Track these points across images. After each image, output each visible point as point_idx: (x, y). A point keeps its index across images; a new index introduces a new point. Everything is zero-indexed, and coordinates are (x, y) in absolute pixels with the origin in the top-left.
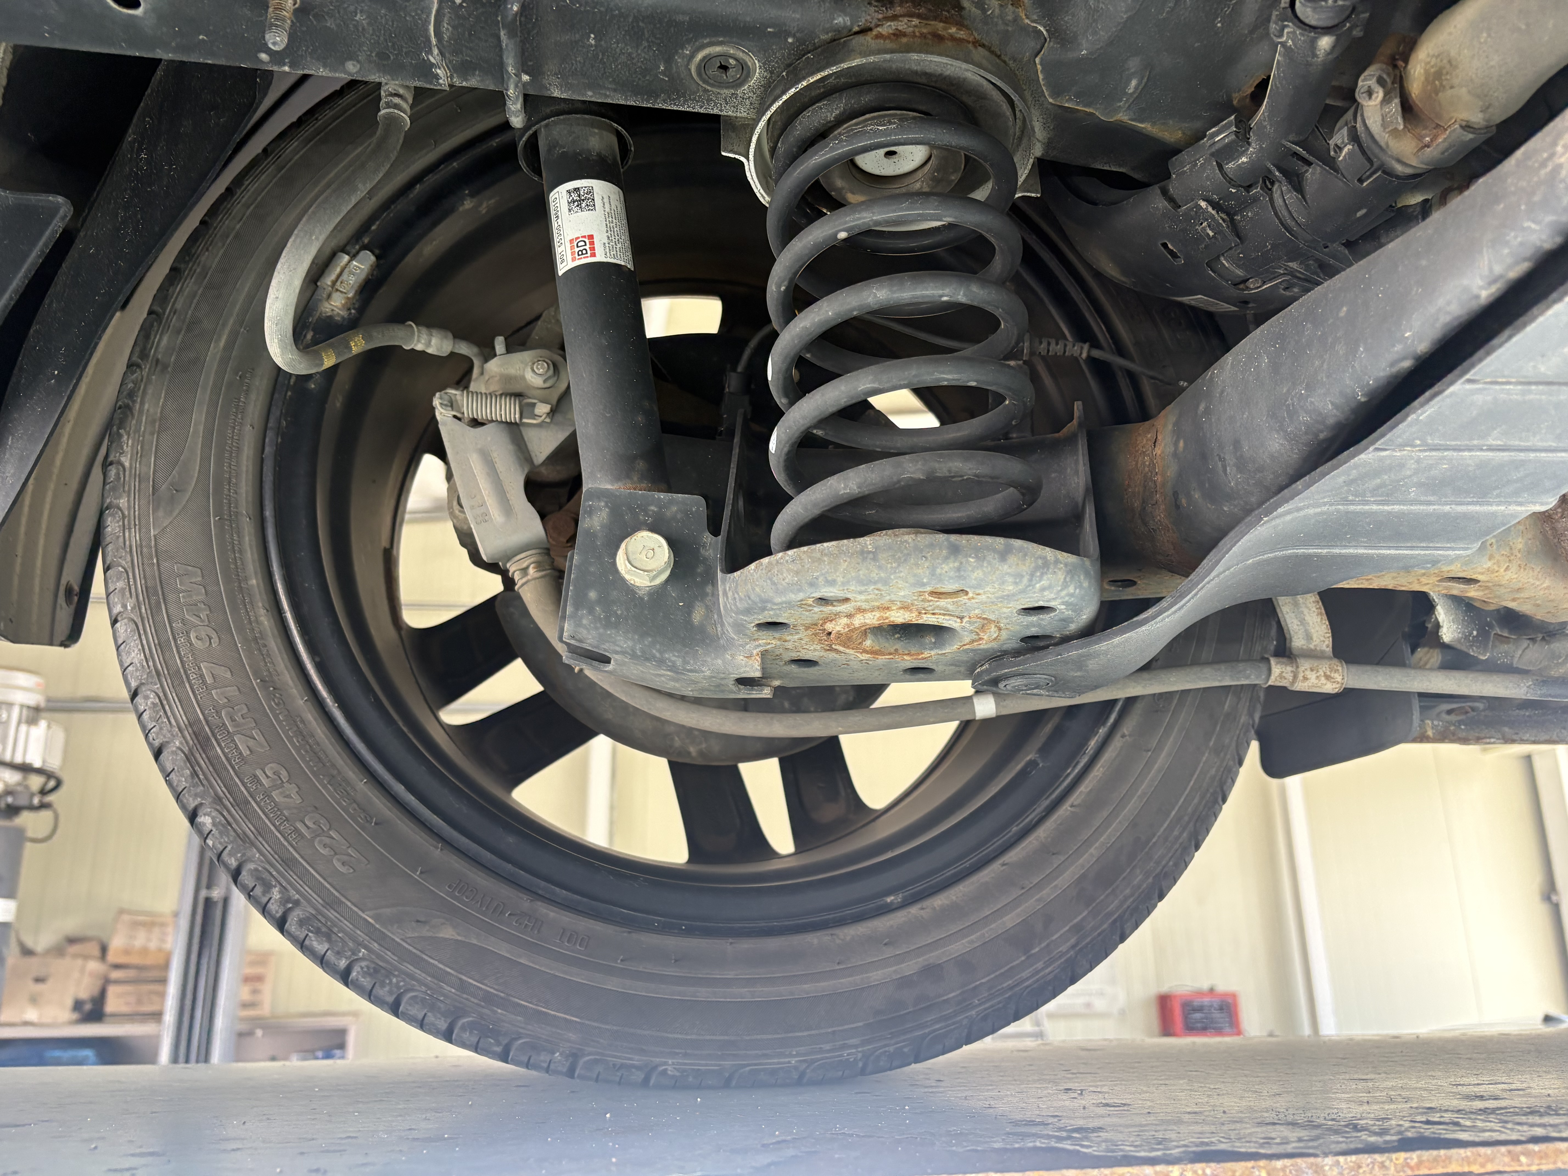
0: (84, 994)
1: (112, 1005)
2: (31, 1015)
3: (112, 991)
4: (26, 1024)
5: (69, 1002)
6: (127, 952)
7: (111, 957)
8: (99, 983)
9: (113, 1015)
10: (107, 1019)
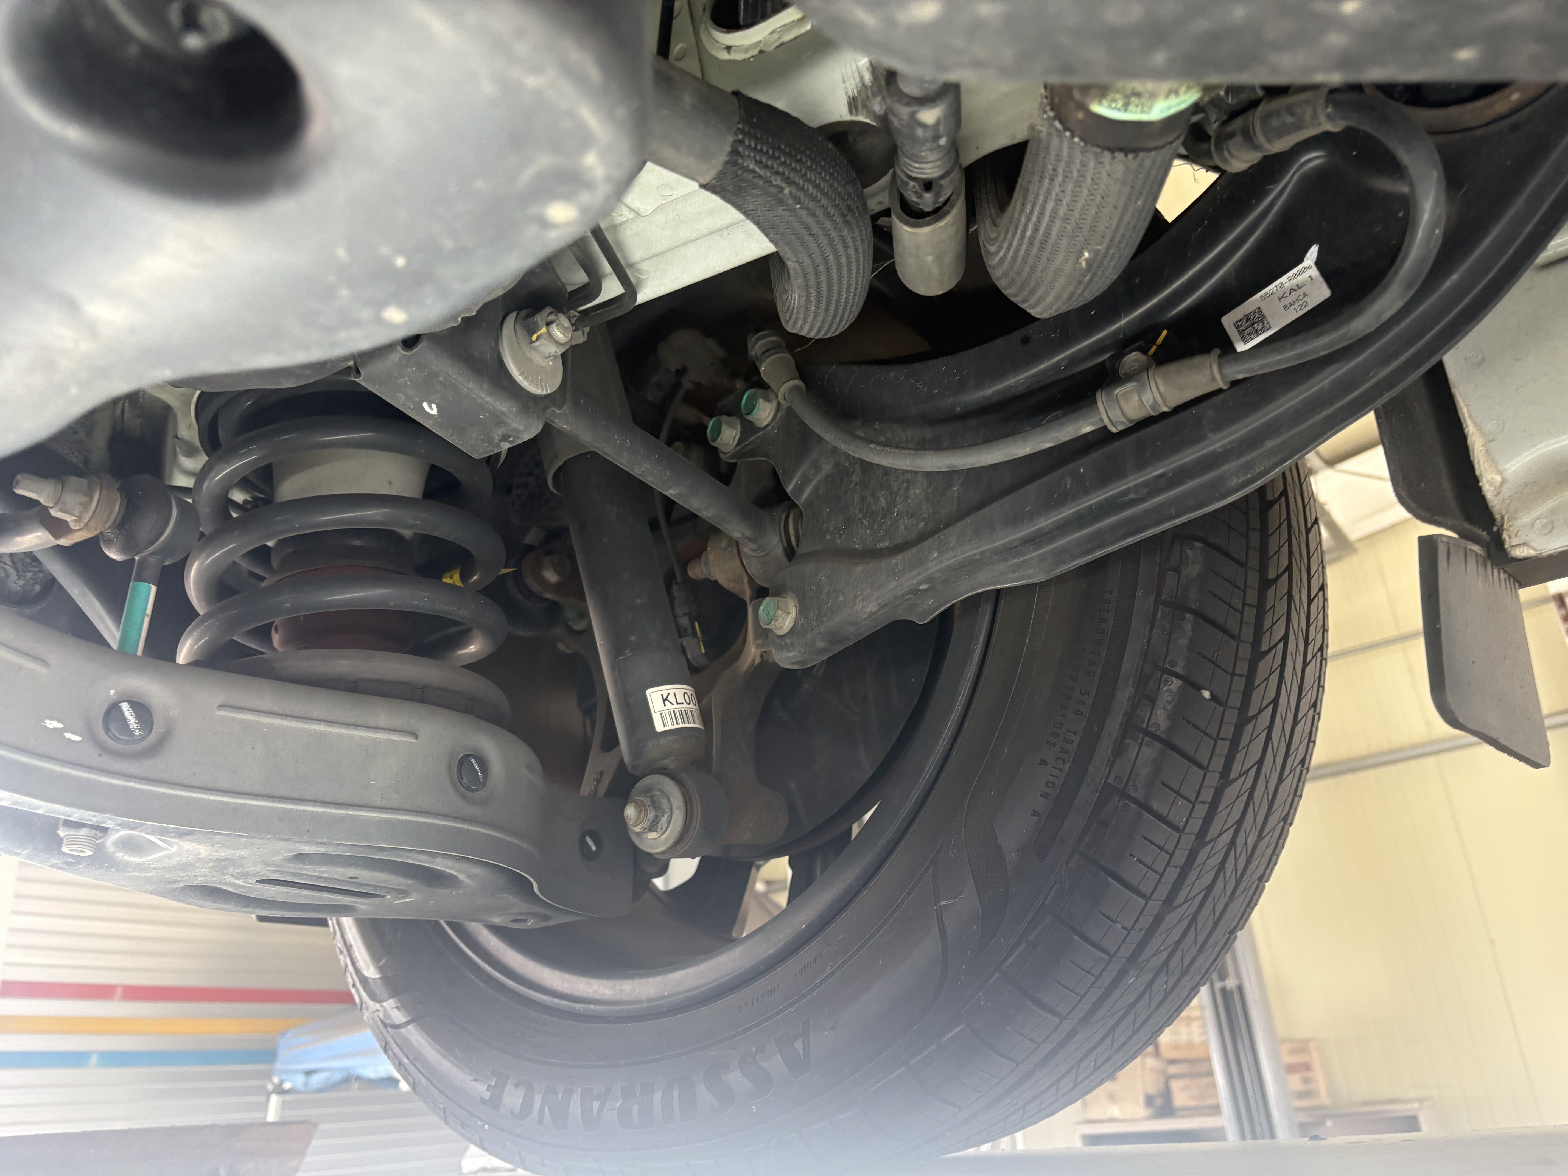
0: (1152, 1090)
2: (1115, 1111)
3: (1176, 1086)
5: (1141, 1099)
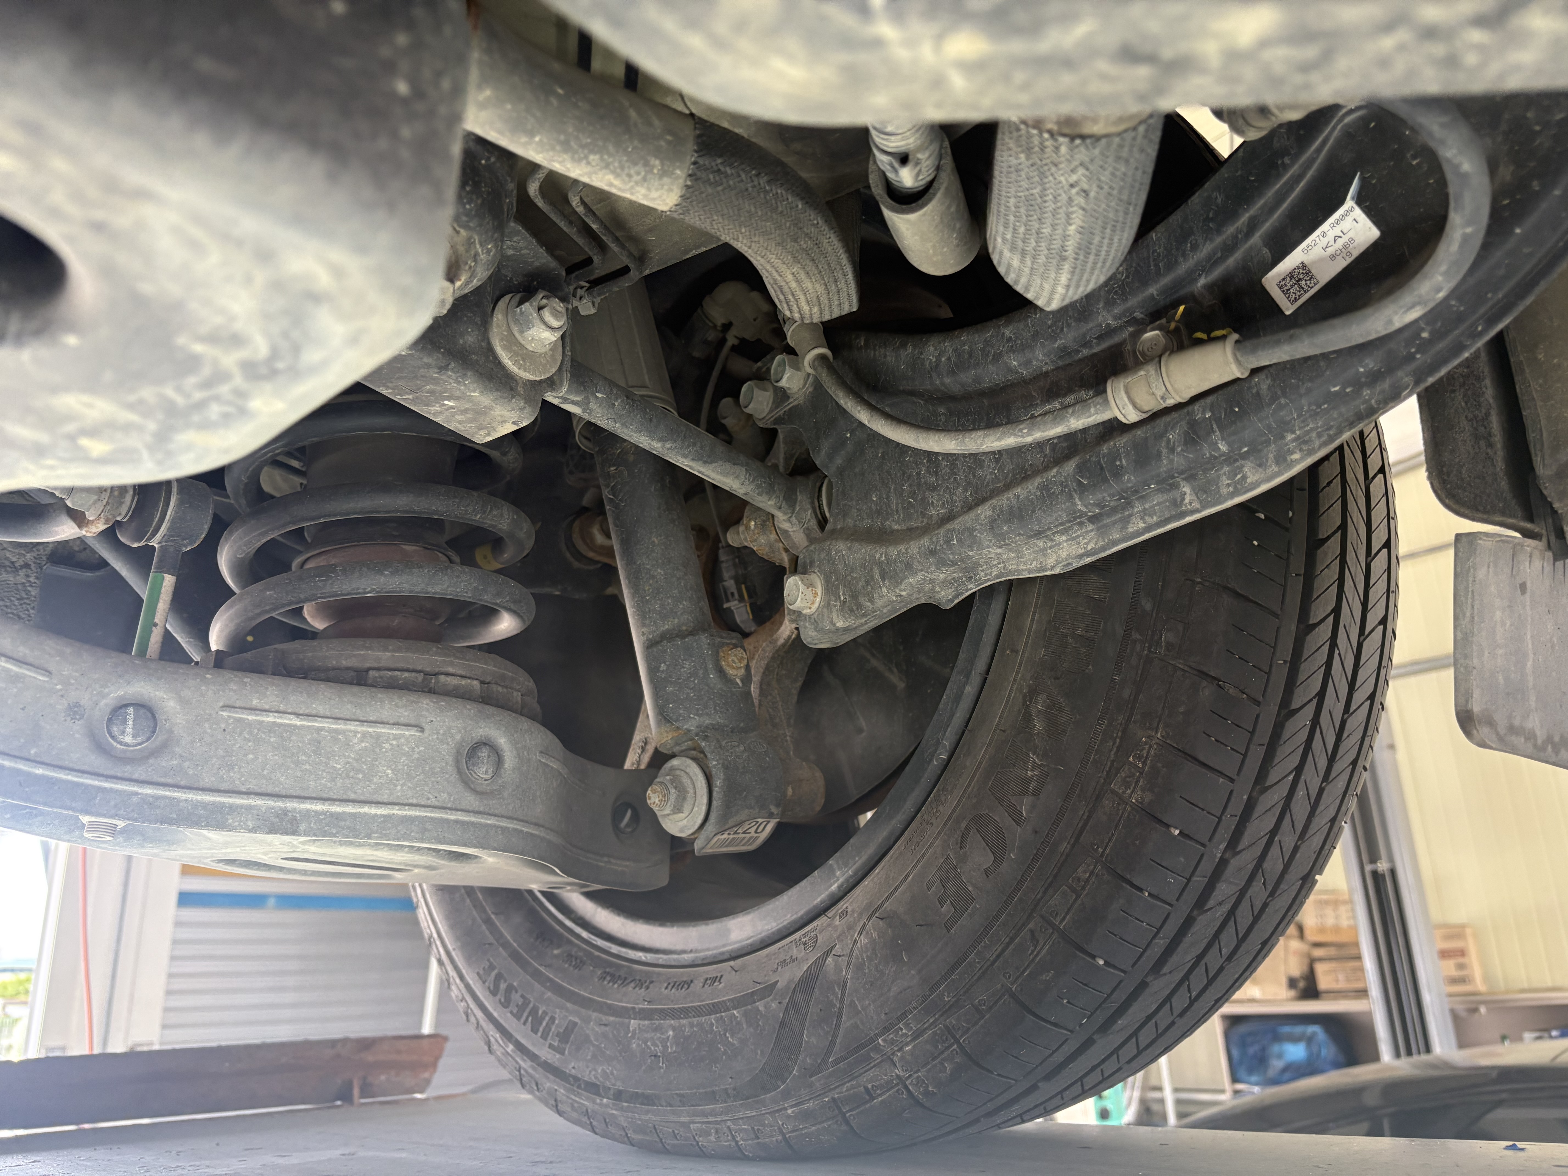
1: (1324, 982)
4: (1252, 1001)
6: (1322, 930)
7: (1311, 936)
8: (1306, 961)
9: (1328, 992)
10: (1324, 995)
